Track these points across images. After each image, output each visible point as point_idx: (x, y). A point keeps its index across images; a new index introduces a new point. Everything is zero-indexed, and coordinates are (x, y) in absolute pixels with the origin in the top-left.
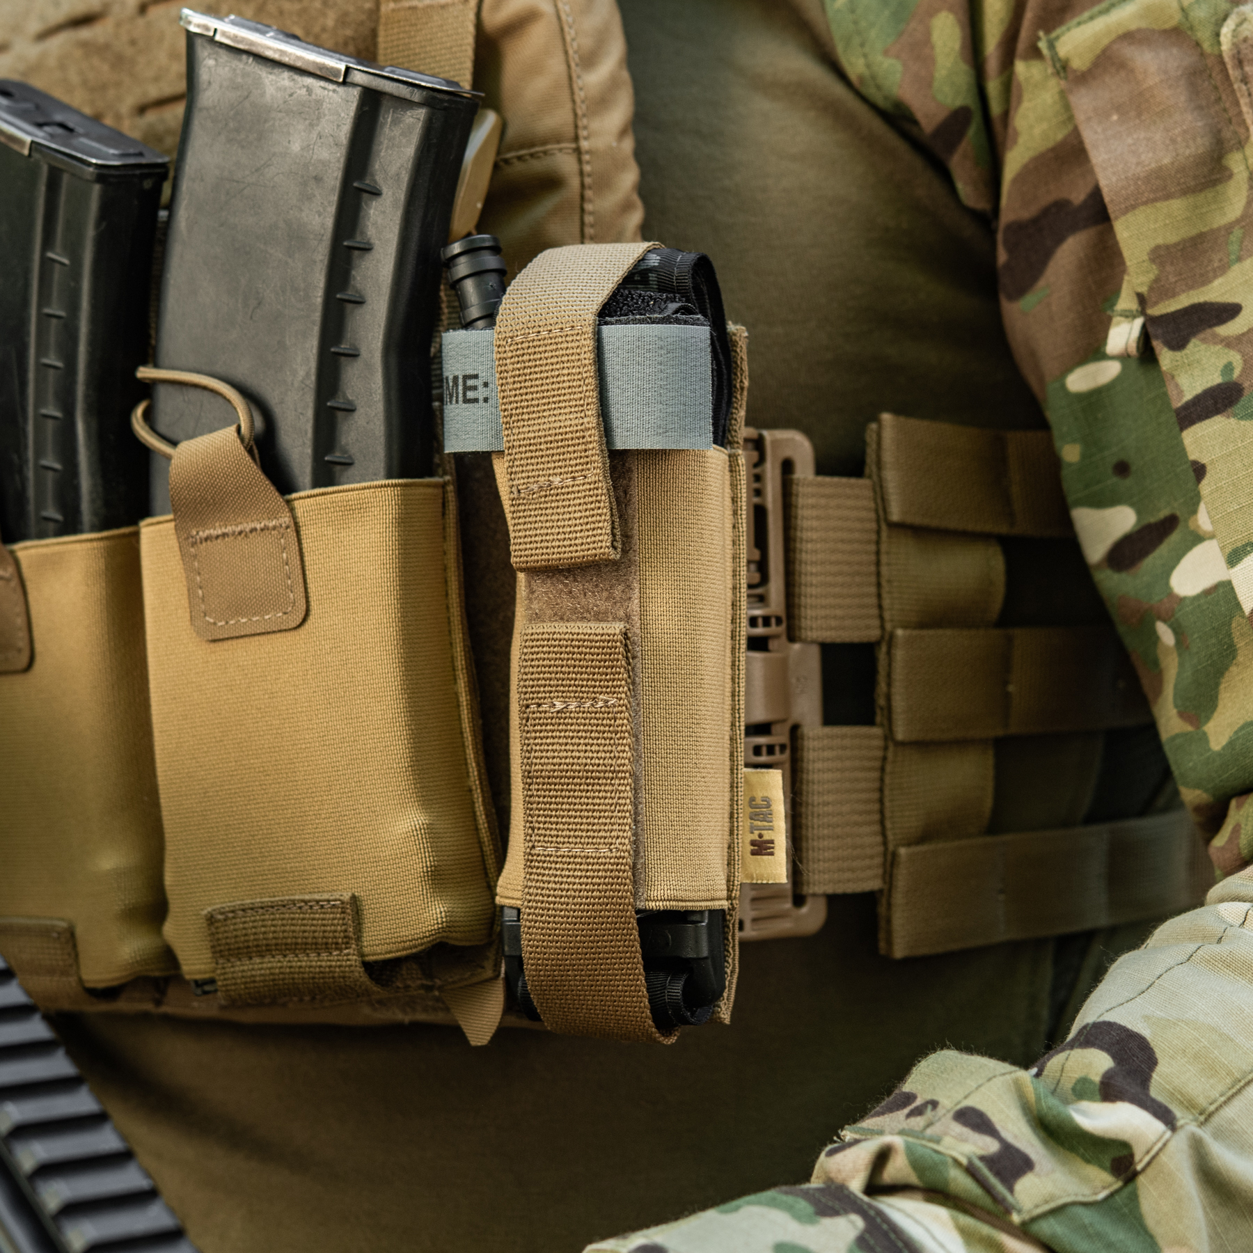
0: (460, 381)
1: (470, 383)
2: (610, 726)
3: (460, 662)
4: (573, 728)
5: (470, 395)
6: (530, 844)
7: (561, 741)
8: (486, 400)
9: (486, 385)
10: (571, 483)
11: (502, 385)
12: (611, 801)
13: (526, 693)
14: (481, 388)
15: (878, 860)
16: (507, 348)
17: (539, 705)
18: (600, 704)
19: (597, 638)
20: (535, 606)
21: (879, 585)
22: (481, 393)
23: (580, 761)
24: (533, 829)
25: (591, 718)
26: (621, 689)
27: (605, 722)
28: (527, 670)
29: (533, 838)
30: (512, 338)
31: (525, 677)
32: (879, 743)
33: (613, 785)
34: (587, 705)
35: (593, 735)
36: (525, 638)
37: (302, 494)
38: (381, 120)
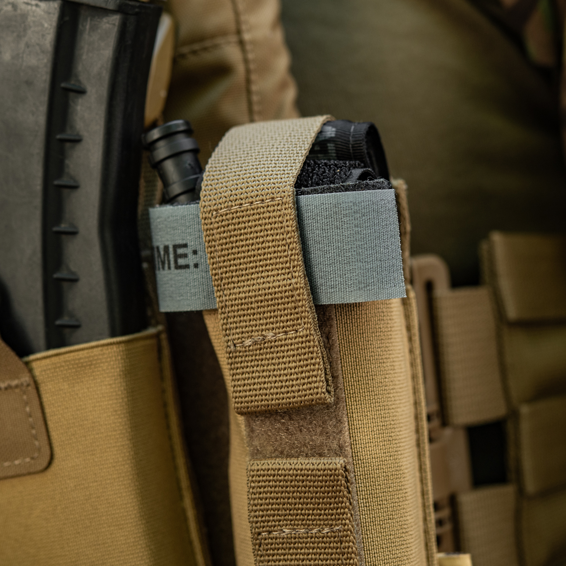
0: (171, 250)
1: (180, 251)
2: (337, 548)
3: (185, 483)
4: (303, 551)
5: (181, 261)
7: (292, 563)
8: (196, 266)
9: (195, 252)
10: (284, 337)
11: (211, 253)
13: (257, 522)
14: (190, 256)
16: (213, 220)
17: (270, 532)
18: (326, 530)
19: (319, 473)
20: (256, 443)
22: (191, 260)
25: (319, 543)
26: (345, 516)
27: (332, 545)
28: (256, 502)
30: (216, 210)
31: (254, 508)
34: (314, 531)
35: (321, 557)
36: (252, 473)
37: (39, 355)
38: (80, 27)
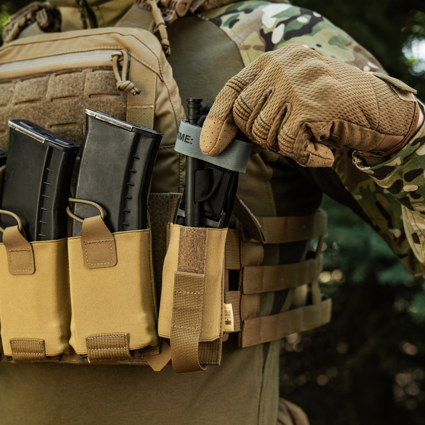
2: (198, 299)
4: (188, 298)
6: (173, 325)
7: (184, 301)
12: (196, 317)
13: (176, 288)
15: (239, 324)
17: (179, 292)
18: (195, 293)
19: (197, 278)
20: (180, 266)
21: (240, 256)
23: (189, 306)
24: (174, 321)
25: (193, 296)
26: (202, 290)
27: (196, 298)
28: (177, 283)
29: (174, 323)
32: (239, 295)
33: (197, 313)
34: (192, 293)
35: (193, 300)
36: (176, 275)
37: (116, 233)
38: (140, 140)
